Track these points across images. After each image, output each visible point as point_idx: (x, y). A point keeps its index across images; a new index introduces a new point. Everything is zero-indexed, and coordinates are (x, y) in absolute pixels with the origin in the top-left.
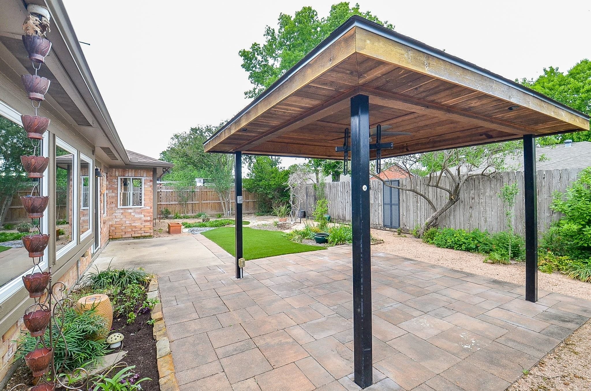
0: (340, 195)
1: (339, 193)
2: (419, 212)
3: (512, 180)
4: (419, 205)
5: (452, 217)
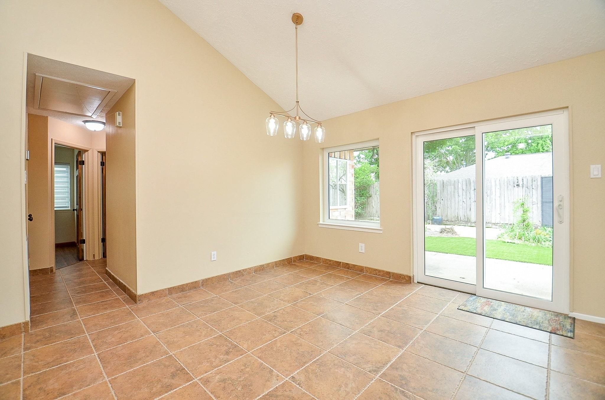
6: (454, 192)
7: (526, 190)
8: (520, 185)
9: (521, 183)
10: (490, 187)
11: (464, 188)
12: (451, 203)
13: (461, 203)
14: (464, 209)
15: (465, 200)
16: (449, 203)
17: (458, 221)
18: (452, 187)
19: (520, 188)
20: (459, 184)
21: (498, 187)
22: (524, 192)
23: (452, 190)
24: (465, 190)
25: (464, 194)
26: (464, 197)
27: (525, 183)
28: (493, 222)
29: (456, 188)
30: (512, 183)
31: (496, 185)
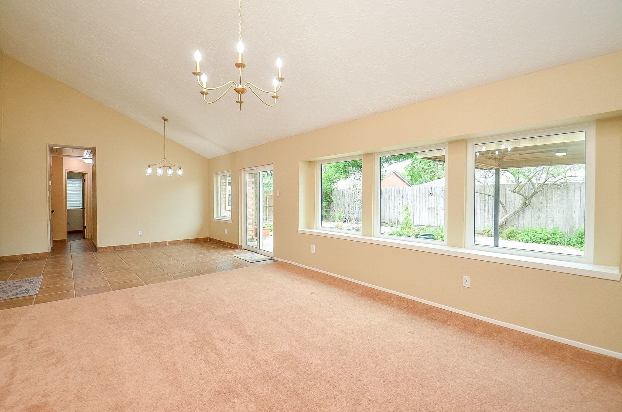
0: (393, 200)
1: (393, 198)
2: (486, 215)
3: (577, 188)
4: (487, 208)
5: (520, 219)
6: (389, 199)
7: (437, 198)
8: (433, 194)
9: (433, 192)
10: (413, 195)
11: (396, 196)
12: (387, 208)
13: (393, 207)
14: (395, 213)
15: (396, 206)
16: (386, 208)
17: (391, 223)
18: (388, 194)
19: (433, 196)
20: (392, 192)
21: (418, 195)
22: (435, 199)
23: (388, 197)
24: (396, 197)
25: (396, 200)
26: (396, 202)
27: (436, 192)
28: (415, 224)
29: (391, 195)
30: (427, 192)
31: (417, 193)
